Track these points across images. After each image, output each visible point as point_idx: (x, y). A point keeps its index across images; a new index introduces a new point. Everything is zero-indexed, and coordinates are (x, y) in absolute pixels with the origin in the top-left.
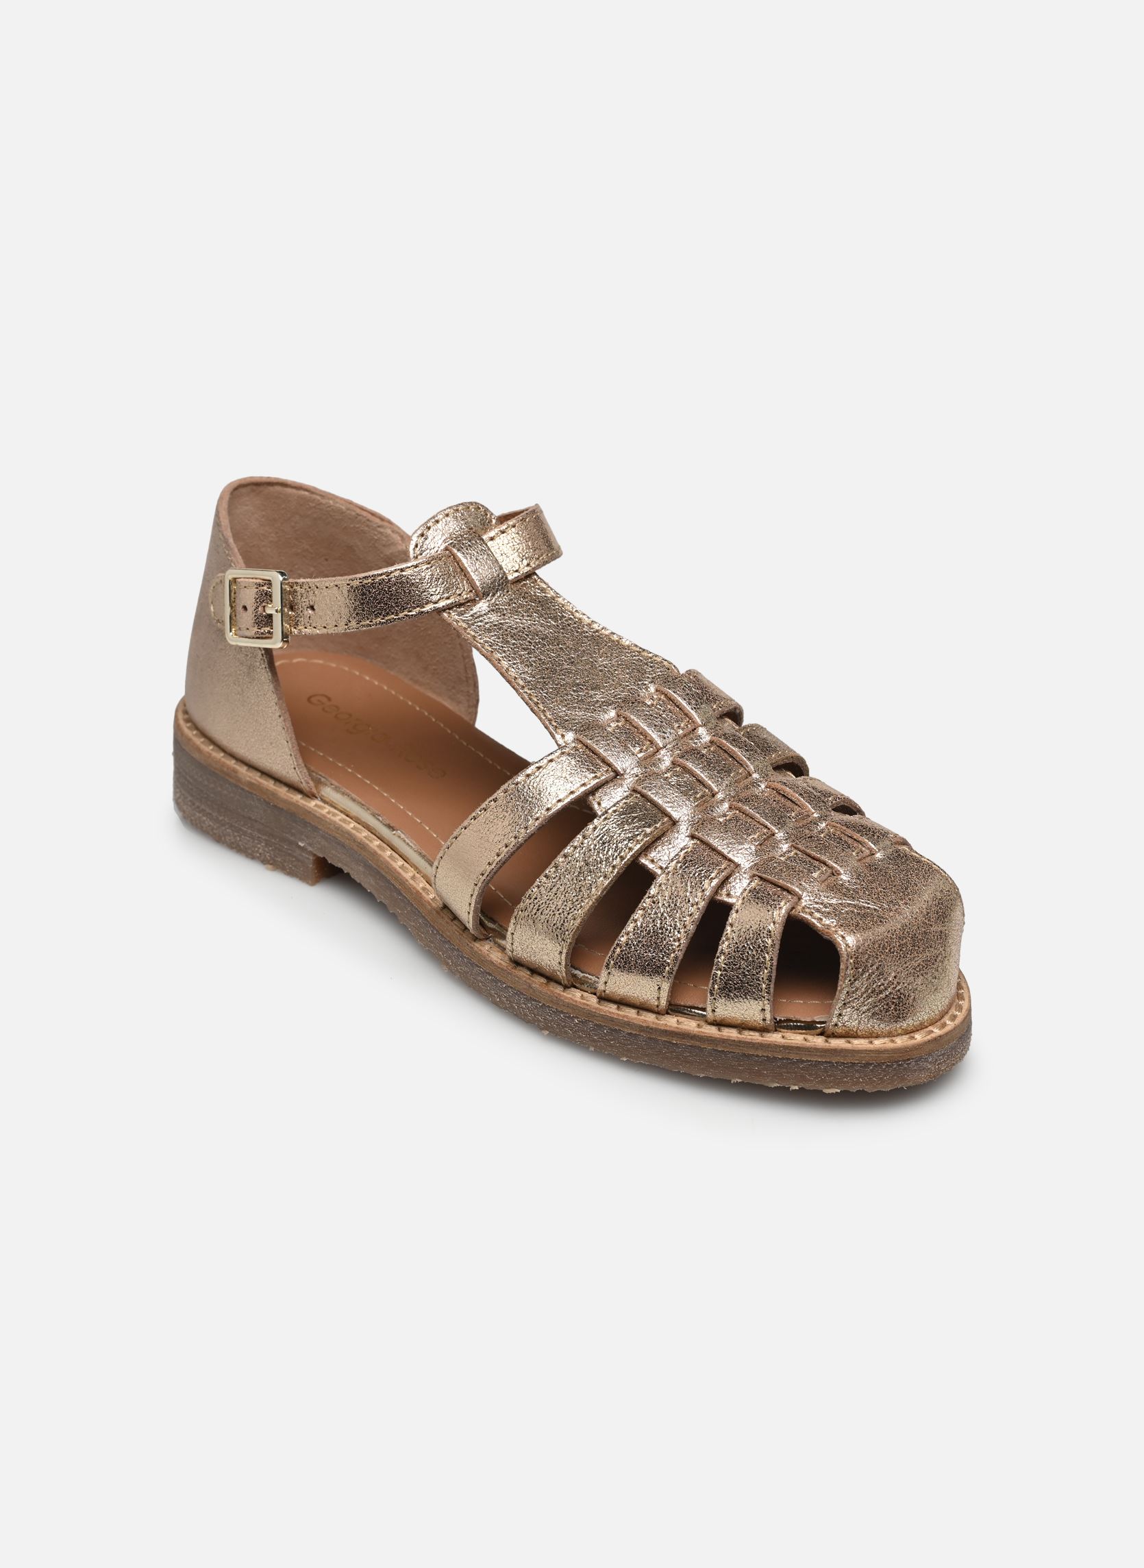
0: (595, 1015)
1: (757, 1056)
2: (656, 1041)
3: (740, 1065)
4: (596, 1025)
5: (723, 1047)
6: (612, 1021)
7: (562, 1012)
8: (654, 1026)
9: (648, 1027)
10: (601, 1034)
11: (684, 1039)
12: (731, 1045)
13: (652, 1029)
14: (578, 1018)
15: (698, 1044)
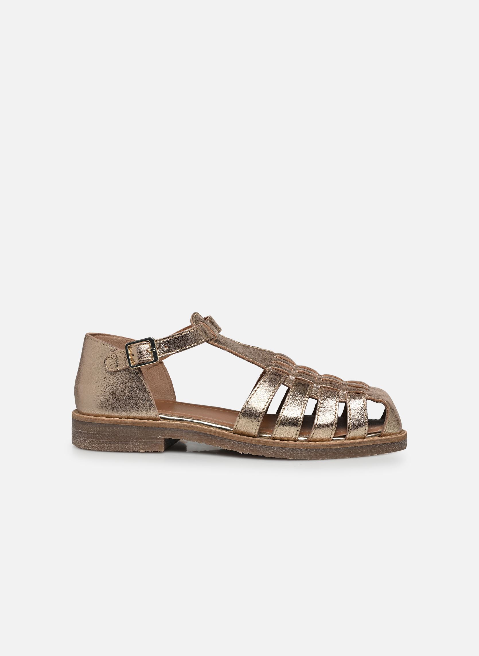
0: (310, 446)
1: (365, 446)
2: (332, 449)
3: (360, 451)
4: (311, 449)
5: (354, 445)
6: (317, 446)
7: (298, 449)
8: (332, 444)
9: (329, 445)
10: (312, 452)
11: (342, 445)
12: (357, 444)
13: (331, 445)
14: (303, 449)
15: (346, 446)
